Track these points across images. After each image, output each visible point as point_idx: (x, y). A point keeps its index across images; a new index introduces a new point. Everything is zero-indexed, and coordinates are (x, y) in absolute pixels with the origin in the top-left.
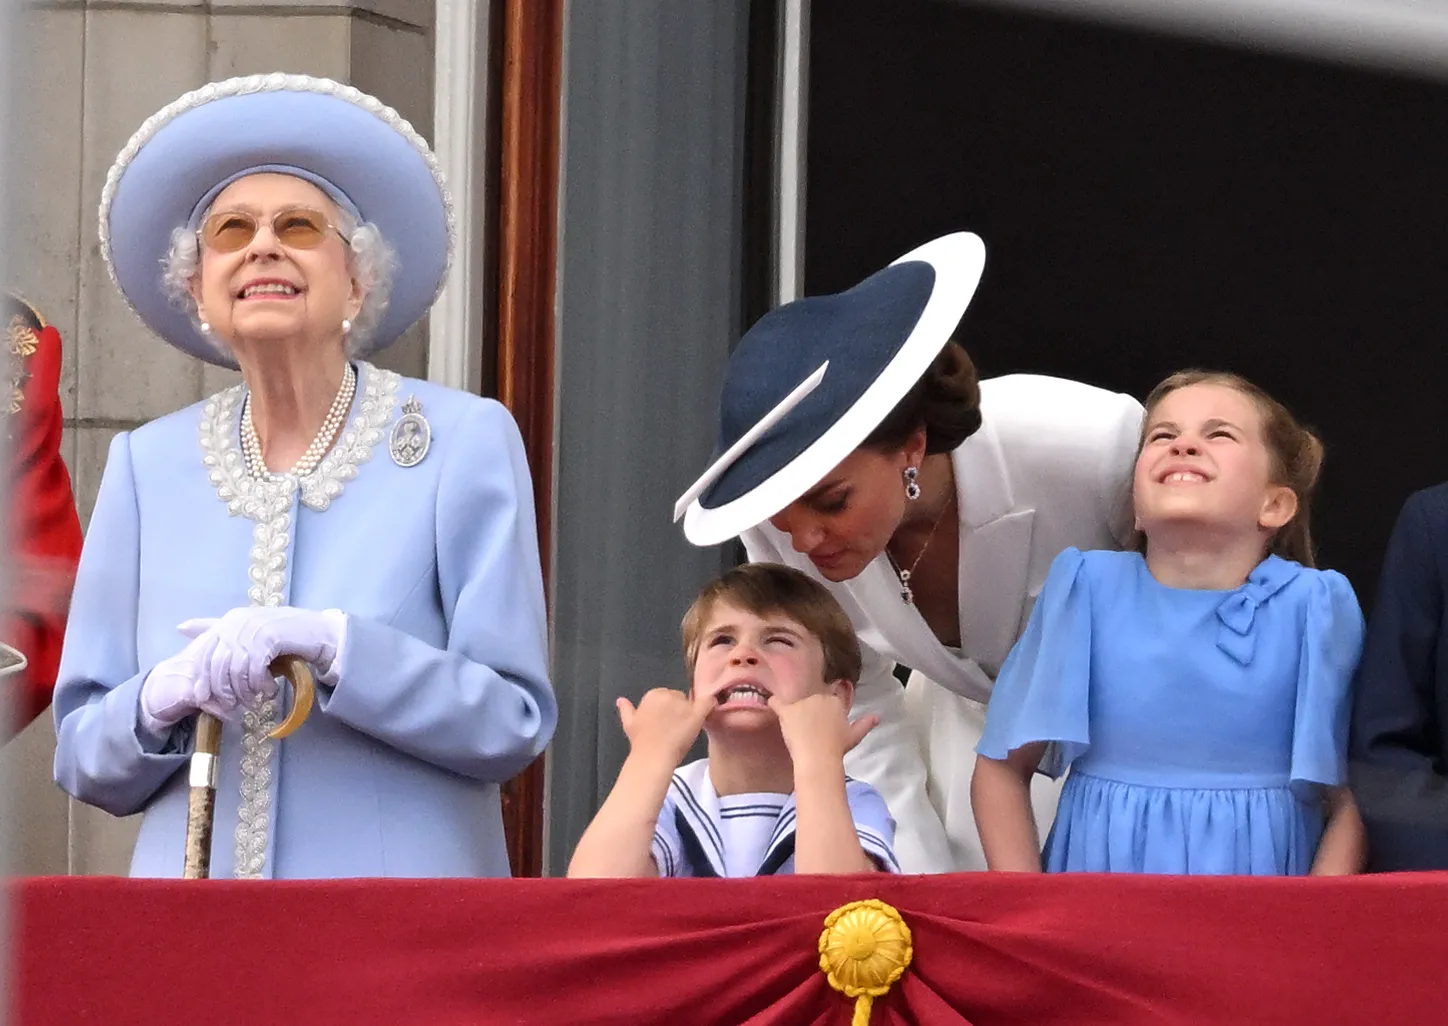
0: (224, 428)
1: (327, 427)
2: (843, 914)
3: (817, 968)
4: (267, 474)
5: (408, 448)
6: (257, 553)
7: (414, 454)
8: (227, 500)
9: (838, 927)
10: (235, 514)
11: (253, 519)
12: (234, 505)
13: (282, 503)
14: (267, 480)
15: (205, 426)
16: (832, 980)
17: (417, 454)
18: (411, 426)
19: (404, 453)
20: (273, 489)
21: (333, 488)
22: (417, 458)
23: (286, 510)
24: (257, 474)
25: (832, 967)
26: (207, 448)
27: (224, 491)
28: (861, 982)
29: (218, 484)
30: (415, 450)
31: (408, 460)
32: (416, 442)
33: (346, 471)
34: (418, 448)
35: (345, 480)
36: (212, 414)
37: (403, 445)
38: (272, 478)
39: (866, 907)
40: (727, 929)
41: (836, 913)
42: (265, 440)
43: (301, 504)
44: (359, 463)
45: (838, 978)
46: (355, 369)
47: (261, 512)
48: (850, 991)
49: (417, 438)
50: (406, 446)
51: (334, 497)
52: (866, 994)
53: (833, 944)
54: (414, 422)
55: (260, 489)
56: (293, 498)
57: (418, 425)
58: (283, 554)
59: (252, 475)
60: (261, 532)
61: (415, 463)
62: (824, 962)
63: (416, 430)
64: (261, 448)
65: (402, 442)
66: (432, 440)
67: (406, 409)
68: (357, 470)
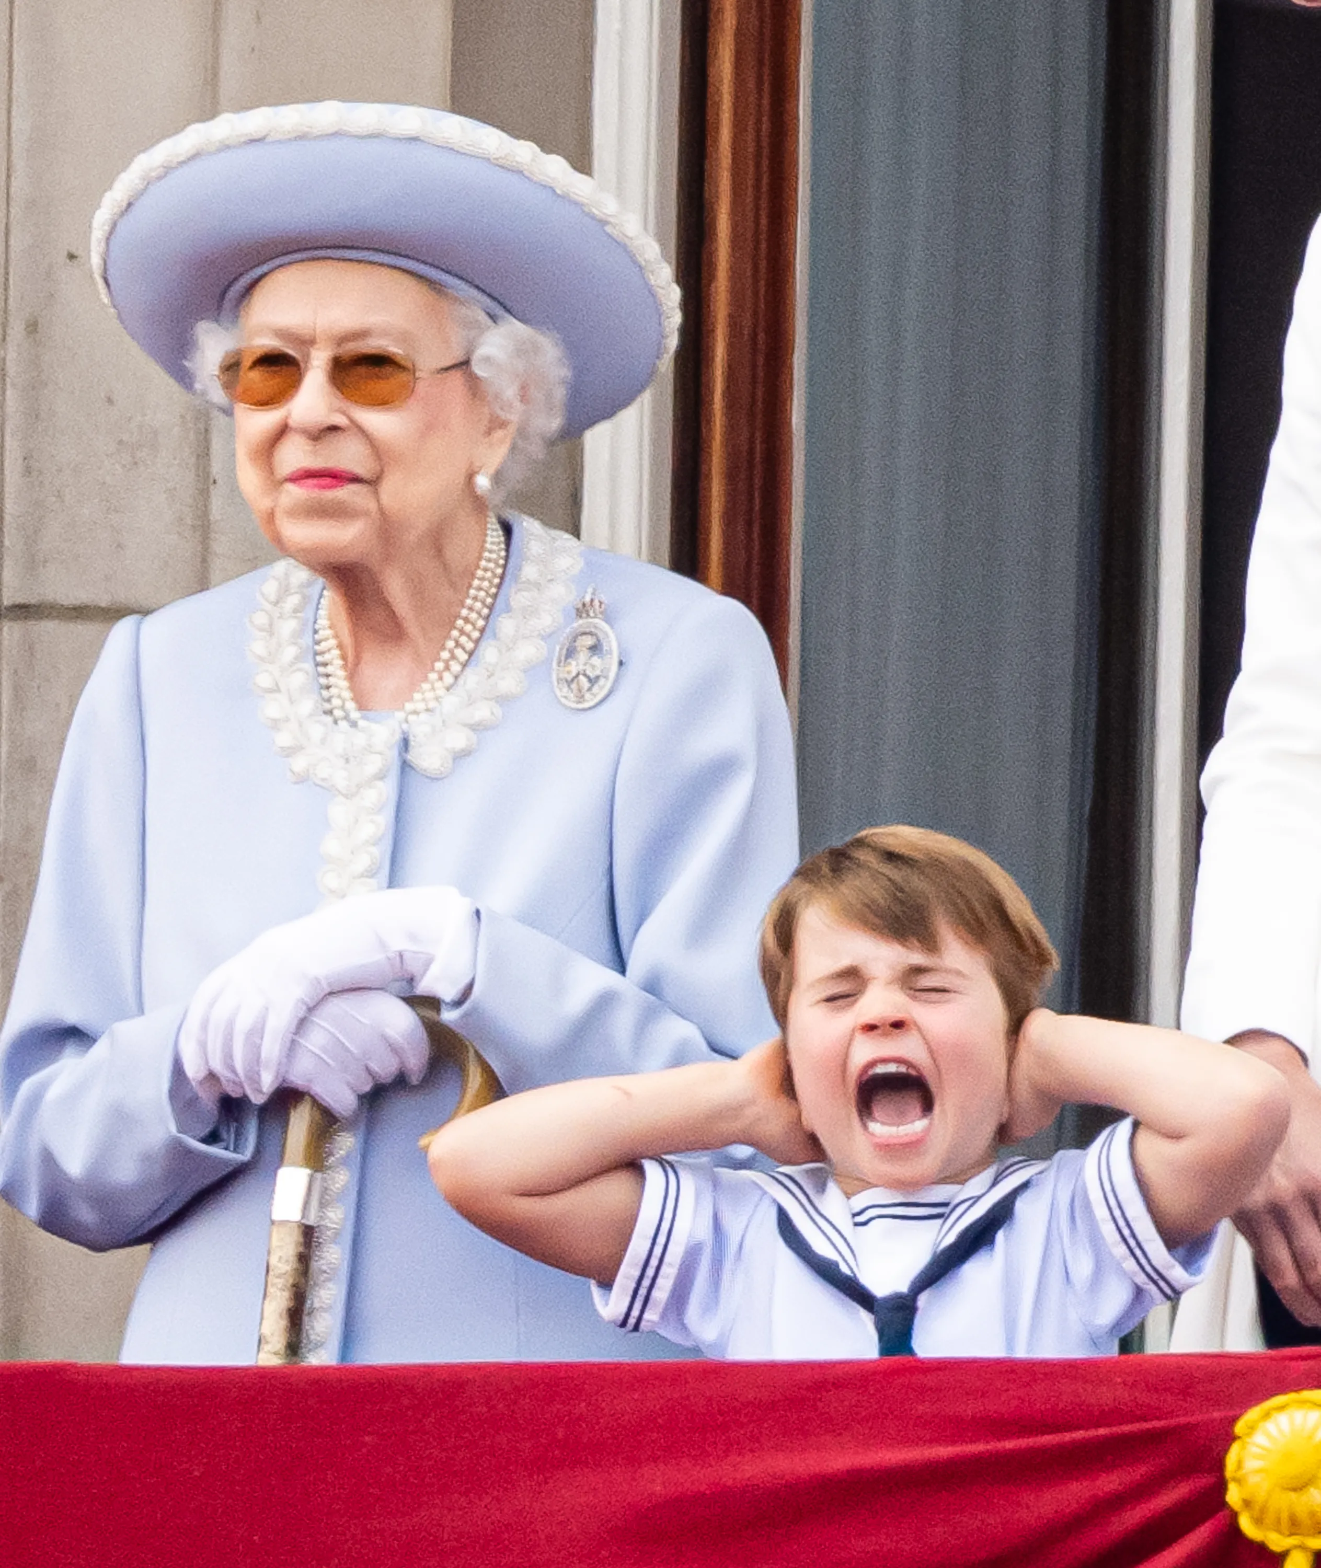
0: (289, 626)
1: (451, 652)
2: (1267, 1415)
3: (1223, 1504)
4: (355, 715)
5: (581, 677)
6: (332, 846)
7: (589, 689)
8: (290, 752)
9: (1259, 1439)
10: (302, 779)
11: (328, 790)
12: (299, 763)
13: (374, 764)
14: (354, 724)
15: (261, 619)
16: (1246, 1525)
17: (595, 689)
18: (589, 641)
19: (574, 686)
20: (360, 739)
21: (459, 739)
22: (595, 695)
23: (381, 776)
24: (338, 713)
25: (1247, 1503)
26: (262, 659)
27: (284, 739)
28: (1294, 1526)
29: (276, 725)
30: (593, 681)
31: (581, 698)
32: (593, 667)
33: (483, 712)
34: (598, 678)
35: (476, 728)
36: (273, 598)
37: (574, 674)
38: (361, 723)
39: (1304, 1402)
40: (1067, 1437)
41: (1253, 1414)
42: (350, 658)
43: (405, 766)
44: (503, 700)
45: (1258, 1521)
46: (507, 529)
47: (340, 779)
48: (1276, 1542)
49: (596, 660)
50: (578, 675)
51: (460, 756)
52: (1302, 1547)
53: (1251, 1464)
54: (591, 634)
55: (342, 736)
56: (393, 755)
57: (598, 640)
58: (375, 850)
59: (330, 712)
60: (339, 812)
61: (592, 704)
62: (1233, 1496)
63: (595, 649)
64: (345, 667)
65: (574, 667)
66: (621, 663)
67: (582, 610)
68: (498, 711)
